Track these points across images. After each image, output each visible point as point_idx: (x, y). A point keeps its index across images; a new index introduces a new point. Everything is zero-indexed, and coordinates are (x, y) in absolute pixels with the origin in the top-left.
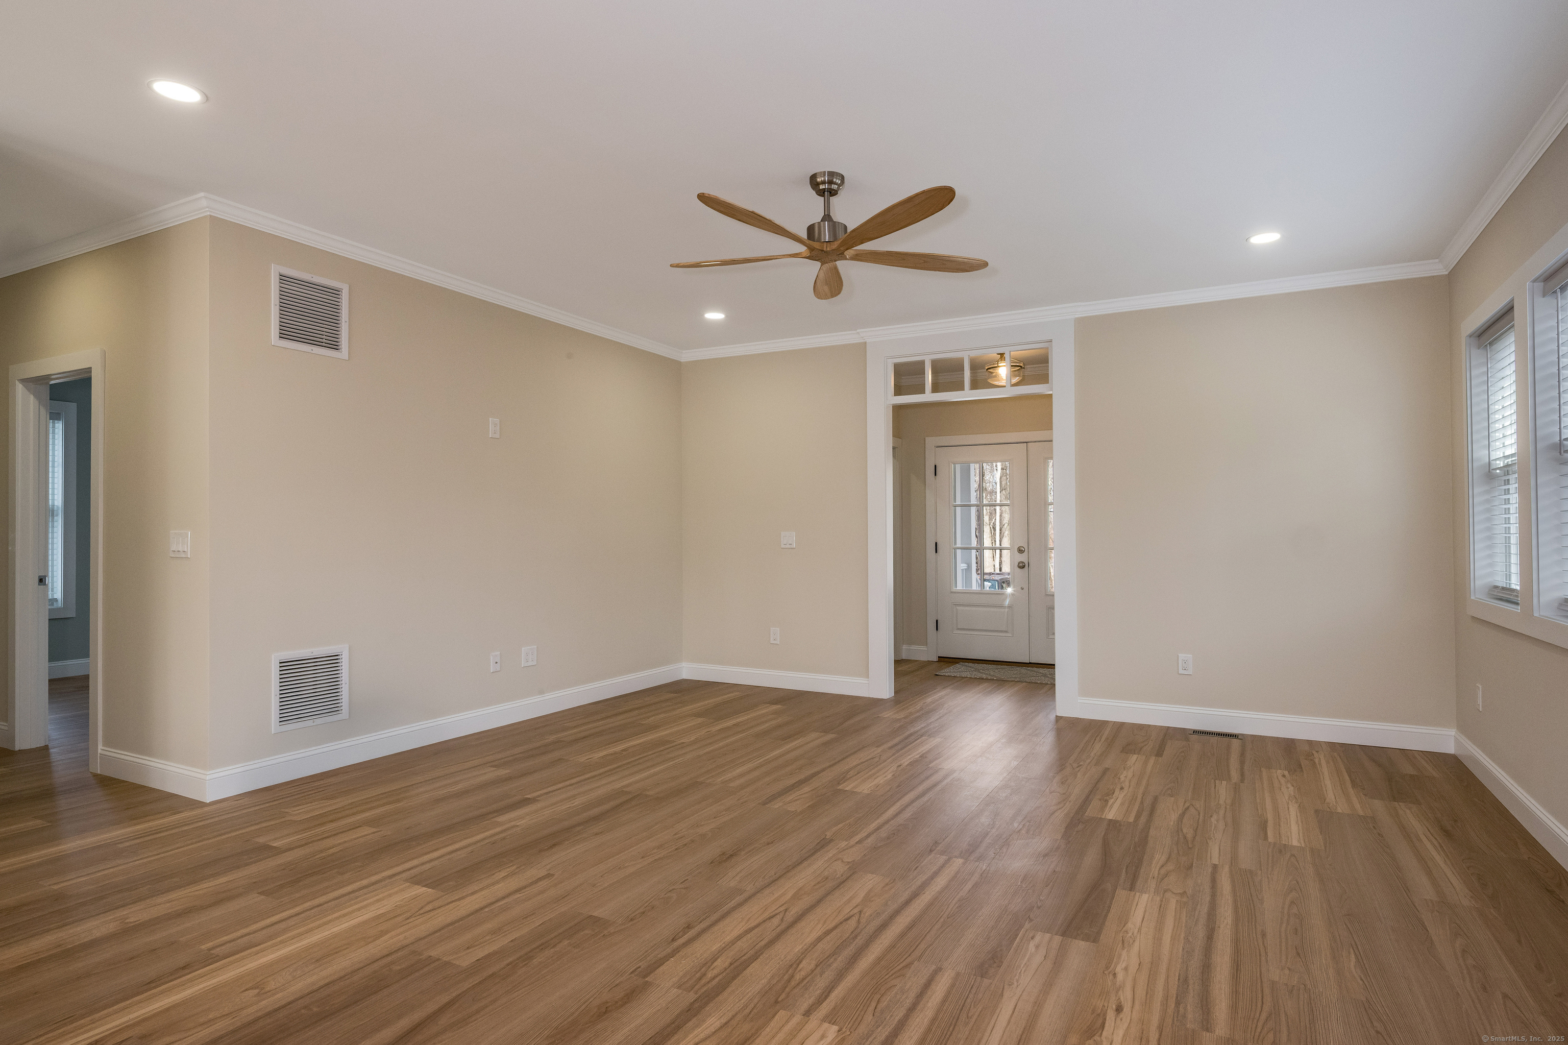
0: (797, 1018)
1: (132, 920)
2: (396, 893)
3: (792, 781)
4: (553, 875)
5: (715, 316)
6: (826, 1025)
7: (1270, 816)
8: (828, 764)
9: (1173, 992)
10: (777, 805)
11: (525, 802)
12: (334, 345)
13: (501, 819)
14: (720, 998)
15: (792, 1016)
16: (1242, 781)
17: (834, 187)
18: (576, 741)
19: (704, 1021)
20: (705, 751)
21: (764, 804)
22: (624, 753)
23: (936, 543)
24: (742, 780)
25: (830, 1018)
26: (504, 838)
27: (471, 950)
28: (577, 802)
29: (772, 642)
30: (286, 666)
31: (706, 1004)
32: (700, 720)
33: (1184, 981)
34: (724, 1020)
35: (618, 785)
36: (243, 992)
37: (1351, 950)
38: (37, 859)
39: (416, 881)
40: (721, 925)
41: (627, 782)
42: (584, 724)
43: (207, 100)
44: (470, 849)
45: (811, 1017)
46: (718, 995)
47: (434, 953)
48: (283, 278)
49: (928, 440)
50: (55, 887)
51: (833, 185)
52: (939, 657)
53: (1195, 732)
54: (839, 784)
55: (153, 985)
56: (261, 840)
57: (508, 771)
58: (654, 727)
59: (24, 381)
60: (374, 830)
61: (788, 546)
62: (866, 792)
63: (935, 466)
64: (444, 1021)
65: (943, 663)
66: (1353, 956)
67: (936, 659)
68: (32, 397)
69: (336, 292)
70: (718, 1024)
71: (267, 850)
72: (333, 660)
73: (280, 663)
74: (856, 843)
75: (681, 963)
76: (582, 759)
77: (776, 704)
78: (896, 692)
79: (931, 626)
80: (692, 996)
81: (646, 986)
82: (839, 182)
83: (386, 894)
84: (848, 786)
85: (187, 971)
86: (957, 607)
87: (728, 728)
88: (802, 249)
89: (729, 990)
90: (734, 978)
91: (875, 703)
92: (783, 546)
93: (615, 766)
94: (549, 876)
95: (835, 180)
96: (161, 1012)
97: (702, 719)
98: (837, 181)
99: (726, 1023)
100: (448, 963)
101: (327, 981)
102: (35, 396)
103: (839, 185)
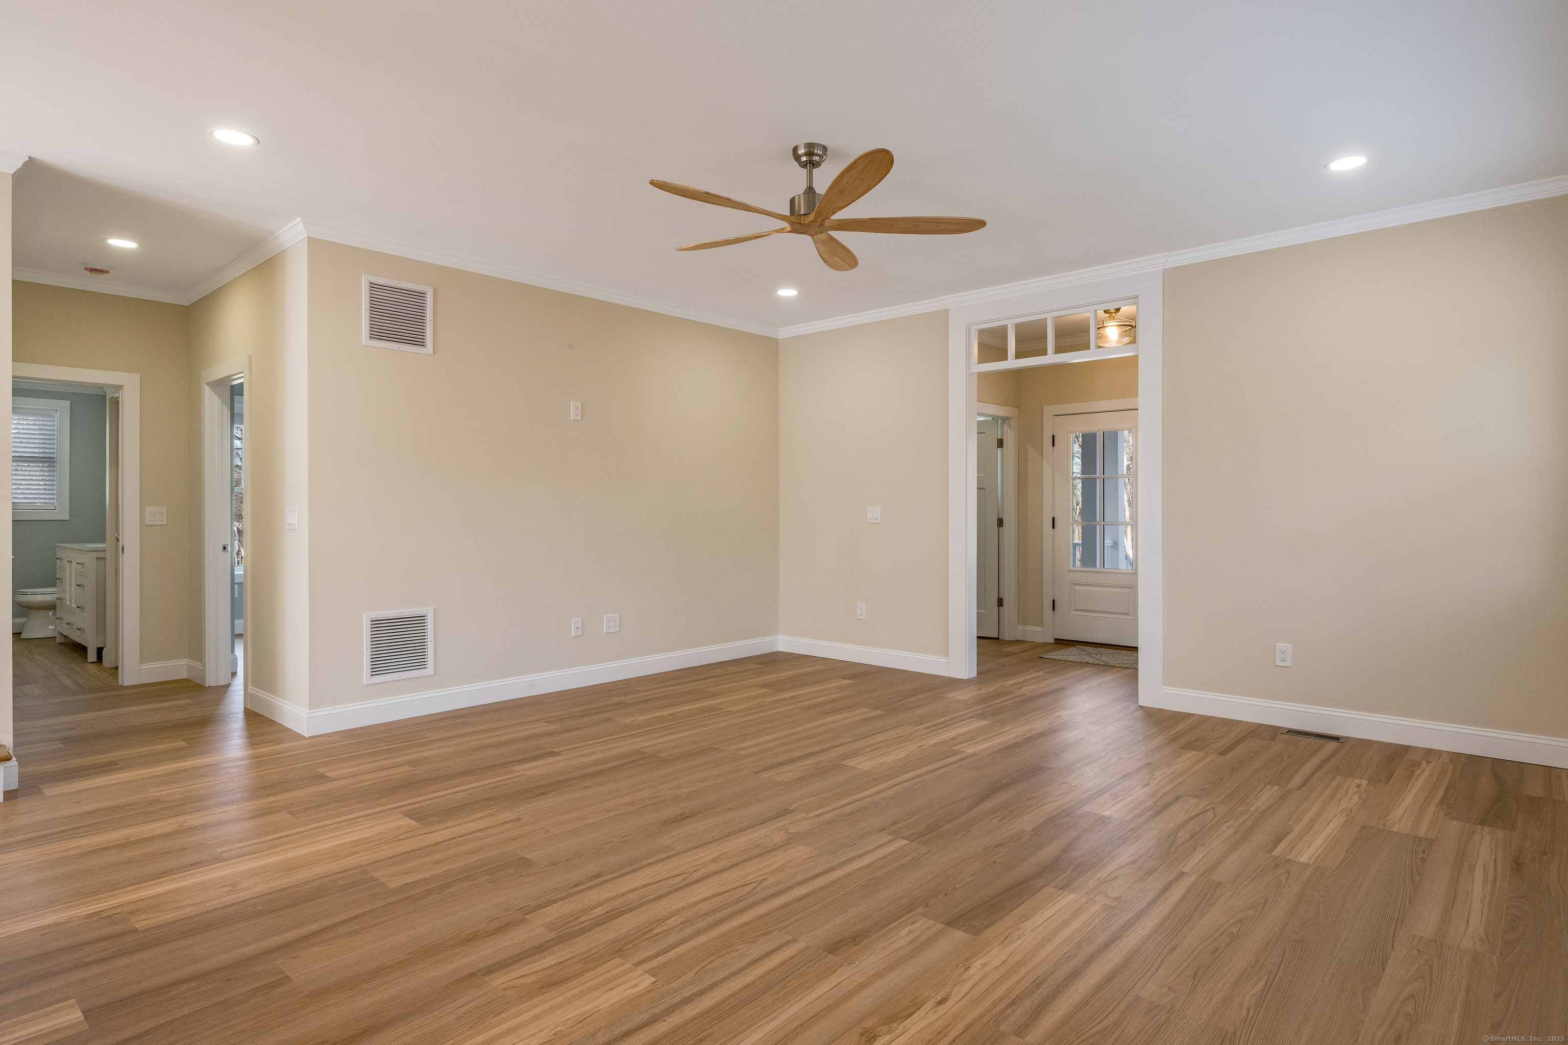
0: (628, 965)
1: (189, 824)
2: (386, 823)
3: (800, 753)
4: (521, 820)
5: (787, 293)
6: (647, 975)
7: (1297, 830)
8: (851, 739)
9: (1016, 992)
10: (767, 775)
11: (551, 754)
12: (422, 344)
13: (515, 768)
14: (575, 940)
15: (624, 964)
16: (1299, 788)
17: (816, 158)
18: (636, 703)
19: (544, 958)
20: (742, 720)
21: (756, 773)
22: (670, 717)
23: (1053, 519)
24: (755, 749)
25: (652, 972)
26: (506, 785)
27: (408, 875)
28: (592, 758)
29: (859, 617)
30: (376, 624)
31: (557, 944)
32: (764, 690)
33: (1037, 984)
34: (560, 960)
35: (638, 746)
36: (221, 887)
37: (1266, 978)
38: (160, 771)
39: (408, 814)
40: (627, 877)
41: (649, 744)
42: (655, 689)
43: (258, 142)
44: (470, 792)
45: (638, 968)
46: (573, 938)
47: (377, 875)
48: (373, 286)
49: (1045, 408)
50: (156, 794)
51: (814, 157)
52: (1055, 639)
53: (1290, 731)
54: (845, 759)
55: (165, 875)
56: (321, 770)
57: (557, 727)
58: (715, 695)
59: (208, 384)
60: (411, 769)
61: (874, 521)
62: (866, 769)
63: (1053, 436)
64: (342, 930)
65: (1058, 646)
66: (1262, 984)
67: (1052, 641)
68: (216, 397)
69: (422, 295)
70: (553, 962)
71: (323, 778)
72: (420, 620)
73: (372, 621)
74: (814, 816)
75: (566, 906)
76: (628, 720)
77: (847, 679)
78: (979, 673)
79: (1048, 605)
80: (552, 935)
81: (523, 921)
82: (821, 153)
83: (379, 822)
84: (850, 763)
85: (195, 867)
86: (1075, 587)
87: (785, 699)
88: (785, 225)
89: (587, 935)
90: (600, 925)
91: (952, 683)
92: (869, 521)
93: (650, 728)
94: (518, 819)
95: (816, 151)
96: (154, 896)
97: (766, 690)
98: (819, 152)
99: (561, 962)
100: (382, 883)
101: (283, 887)
102: (219, 396)
103: (821, 157)
